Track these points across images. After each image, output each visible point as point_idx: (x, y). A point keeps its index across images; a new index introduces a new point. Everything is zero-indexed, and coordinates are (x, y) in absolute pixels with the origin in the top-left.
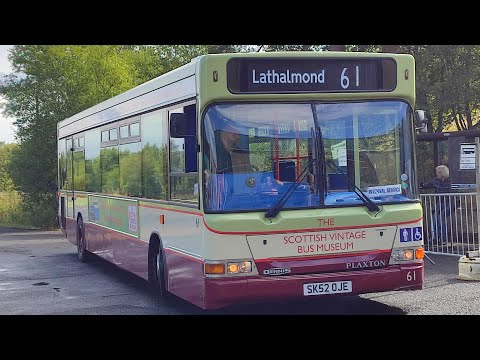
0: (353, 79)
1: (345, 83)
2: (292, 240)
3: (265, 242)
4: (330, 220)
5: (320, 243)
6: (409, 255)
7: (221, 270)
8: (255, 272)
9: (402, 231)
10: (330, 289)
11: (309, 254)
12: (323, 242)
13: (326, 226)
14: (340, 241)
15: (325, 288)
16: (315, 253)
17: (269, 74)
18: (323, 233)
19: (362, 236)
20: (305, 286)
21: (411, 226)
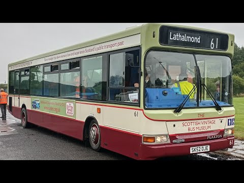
0: (215, 46)
1: (212, 47)
2: (186, 124)
3: (174, 126)
4: (203, 114)
5: (197, 126)
6: (230, 132)
7: (153, 141)
8: (169, 142)
9: (229, 120)
10: (201, 150)
11: (193, 131)
12: (199, 126)
13: (201, 117)
14: (206, 125)
15: (199, 149)
16: (195, 131)
17: (177, 35)
18: (199, 121)
19: (214, 123)
20: (191, 148)
21: (232, 118)
